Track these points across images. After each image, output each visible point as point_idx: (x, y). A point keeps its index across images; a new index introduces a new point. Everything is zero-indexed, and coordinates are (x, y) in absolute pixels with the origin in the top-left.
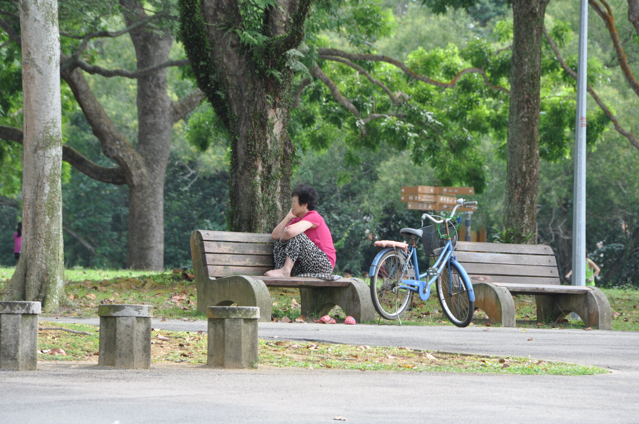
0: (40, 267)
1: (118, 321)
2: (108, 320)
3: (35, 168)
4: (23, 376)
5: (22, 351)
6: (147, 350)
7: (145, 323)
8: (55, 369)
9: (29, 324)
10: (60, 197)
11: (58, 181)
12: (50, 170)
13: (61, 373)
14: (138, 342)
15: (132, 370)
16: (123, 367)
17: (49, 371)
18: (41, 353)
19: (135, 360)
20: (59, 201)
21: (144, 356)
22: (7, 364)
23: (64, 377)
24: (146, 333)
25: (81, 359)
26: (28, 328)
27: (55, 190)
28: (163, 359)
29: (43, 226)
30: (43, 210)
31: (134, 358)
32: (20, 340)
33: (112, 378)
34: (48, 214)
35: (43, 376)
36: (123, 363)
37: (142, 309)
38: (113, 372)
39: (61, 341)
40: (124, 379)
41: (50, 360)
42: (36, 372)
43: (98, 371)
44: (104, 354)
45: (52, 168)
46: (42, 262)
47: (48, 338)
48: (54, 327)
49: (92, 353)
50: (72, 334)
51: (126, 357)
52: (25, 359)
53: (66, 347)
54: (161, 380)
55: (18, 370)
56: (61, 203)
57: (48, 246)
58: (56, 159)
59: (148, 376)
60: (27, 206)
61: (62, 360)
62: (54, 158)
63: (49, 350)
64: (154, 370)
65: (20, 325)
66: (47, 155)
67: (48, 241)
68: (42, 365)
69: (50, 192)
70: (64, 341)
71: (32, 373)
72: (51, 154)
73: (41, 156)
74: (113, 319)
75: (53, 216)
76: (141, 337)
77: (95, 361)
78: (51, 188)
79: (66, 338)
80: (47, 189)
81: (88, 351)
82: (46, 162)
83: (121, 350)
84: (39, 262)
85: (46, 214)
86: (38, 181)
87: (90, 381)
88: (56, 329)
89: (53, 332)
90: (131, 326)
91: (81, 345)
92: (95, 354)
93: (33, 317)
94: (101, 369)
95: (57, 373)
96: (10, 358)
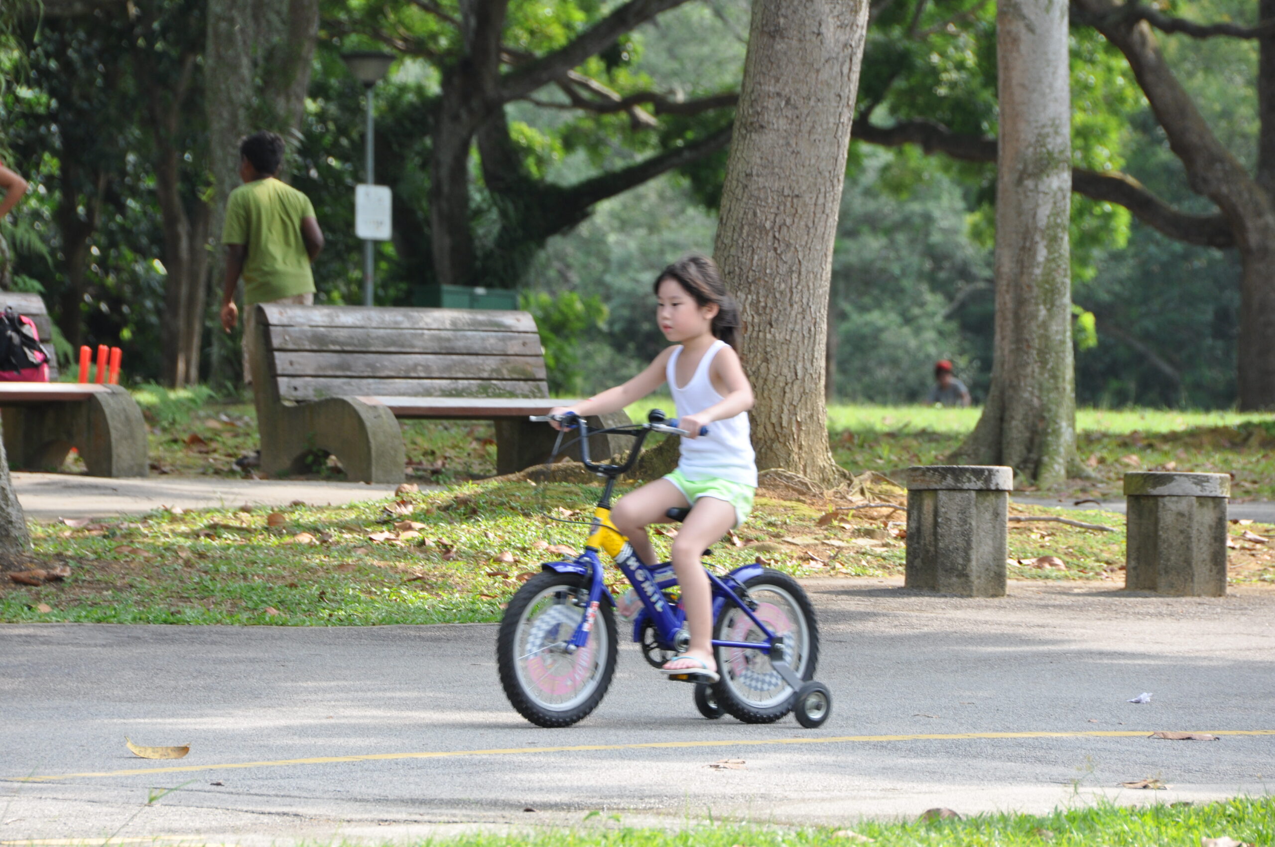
0: (1028, 403)
1: (1161, 505)
2: (1143, 501)
3: (1020, 214)
4: (979, 607)
5: (977, 560)
6: (1219, 559)
7: (1215, 507)
8: (1042, 595)
9: (991, 510)
10: (1065, 270)
11: (1062, 239)
12: (1048, 217)
13: (1052, 602)
14: (1202, 545)
15: (1189, 599)
16: (1172, 592)
17: (1029, 598)
18: (1018, 565)
19: (1196, 579)
20: (1065, 276)
21: (1215, 571)
22: (949, 586)
23: (1057, 611)
24: (1217, 528)
25: (1094, 578)
26: (988, 516)
27: (1056, 255)
28: (1255, 579)
29: (1033, 325)
30: (1034, 294)
31: (1193, 575)
32: (974, 539)
33: (1148, 614)
34: (1045, 302)
35: (1016, 608)
36: (1172, 586)
37: (1208, 481)
38: (1153, 603)
39: (1057, 542)
40: (1171, 615)
41: (1033, 578)
42: (1003, 600)
43: (1123, 599)
44: (1135, 568)
45: (1052, 214)
46: (1032, 393)
47: (1033, 536)
48: (1044, 516)
49: (1115, 567)
50: (1078, 529)
51: (1178, 574)
52: (983, 576)
53: (1066, 554)
54: (1243, 618)
55: (971, 596)
56: (1068, 281)
57: (1043, 363)
58: (1059, 195)
59: (1219, 610)
60: (1004, 288)
61: (1058, 578)
62: (1055, 194)
63: (1034, 560)
64: (1234, 599)
65: (974, 511)
66: (1042, 187)
67: (1043, 354)
68: (1018, 587)
69: (1048, 260)
70: (1062, 542)
71: (996, 601)
72: (1049, 187)
73: (1031, 191)
74: (1151, 502)
75: (1053, 305)
76: (1206, 535)
77: (1118, 581)
78: (1050, 252)
79: (1066, 537)
80: (1042, 254)
81: (1108, 563)
82: (1040, 202)
83: (1168, 560)
84: (1026, 395)
85: (1040, 301)
86: (1025, 239)
87: (1105, 619)
88: (1047, 520)
89: (1041, 525)
90: (1186, 513)
91: (1095, 550)
92: (1121, 568)
93: (997, 497)
94: (1129, 596)
95: (1043, 602)
96: (956, 573)
